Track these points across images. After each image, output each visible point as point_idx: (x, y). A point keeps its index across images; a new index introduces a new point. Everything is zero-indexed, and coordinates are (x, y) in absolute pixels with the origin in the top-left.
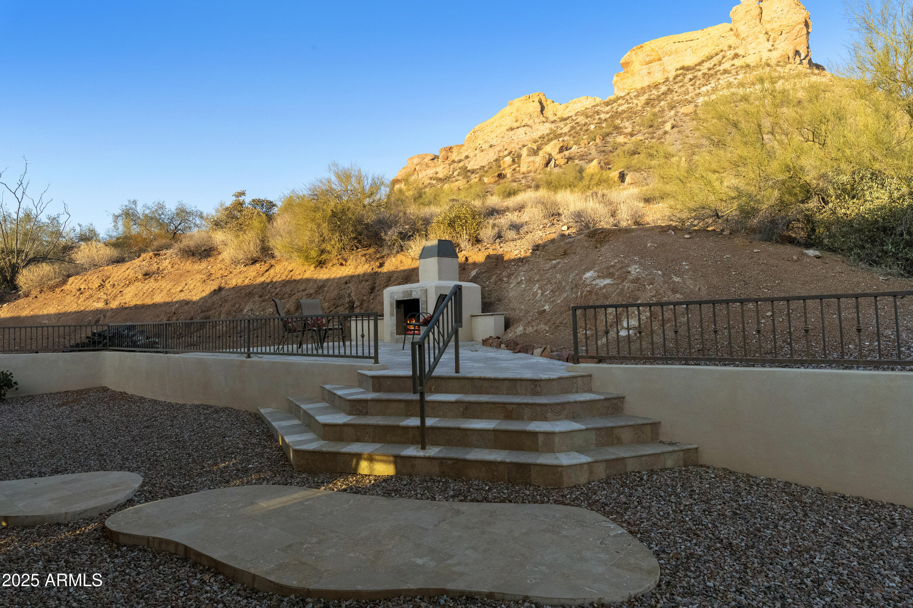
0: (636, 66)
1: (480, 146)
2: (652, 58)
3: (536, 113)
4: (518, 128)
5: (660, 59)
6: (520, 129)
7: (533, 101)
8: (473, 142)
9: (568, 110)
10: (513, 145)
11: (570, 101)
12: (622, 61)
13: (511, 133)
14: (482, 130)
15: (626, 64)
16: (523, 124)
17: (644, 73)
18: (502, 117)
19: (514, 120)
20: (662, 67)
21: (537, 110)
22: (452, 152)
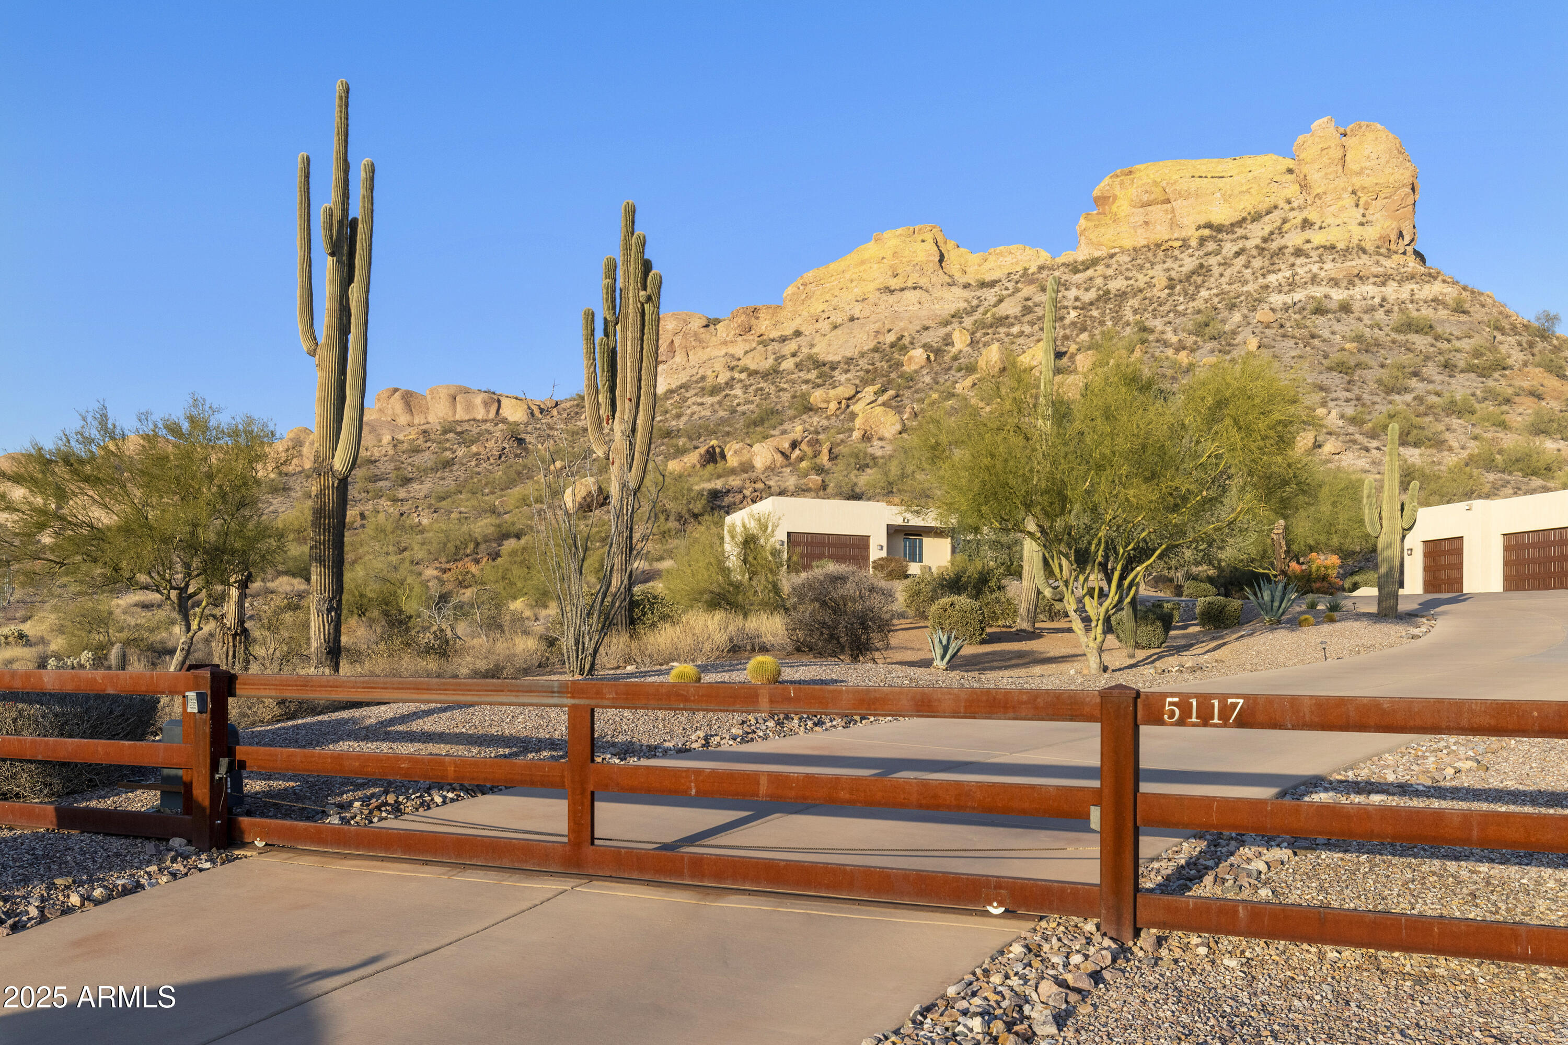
0: (1122, 206)
1: (826, 315)
2: (1152, 197)
3: (931, 265)
4: (902, 290)
5: (1168, 201)
6: (906, 292)
7: (923, 241)
8: (803, 304)
9: (987, 265)
10: (902, 324)
11: (992, 250)
12: (1096, 192)
13: (892, 299)
14: (819, 282)
15: (1102, 201)
16: (910, 284)
17: (1136, 222)
18: (863, 262)
19: (890, 273)
20: (1169, 216)
21: (932, 258)
22: (757, 318)
